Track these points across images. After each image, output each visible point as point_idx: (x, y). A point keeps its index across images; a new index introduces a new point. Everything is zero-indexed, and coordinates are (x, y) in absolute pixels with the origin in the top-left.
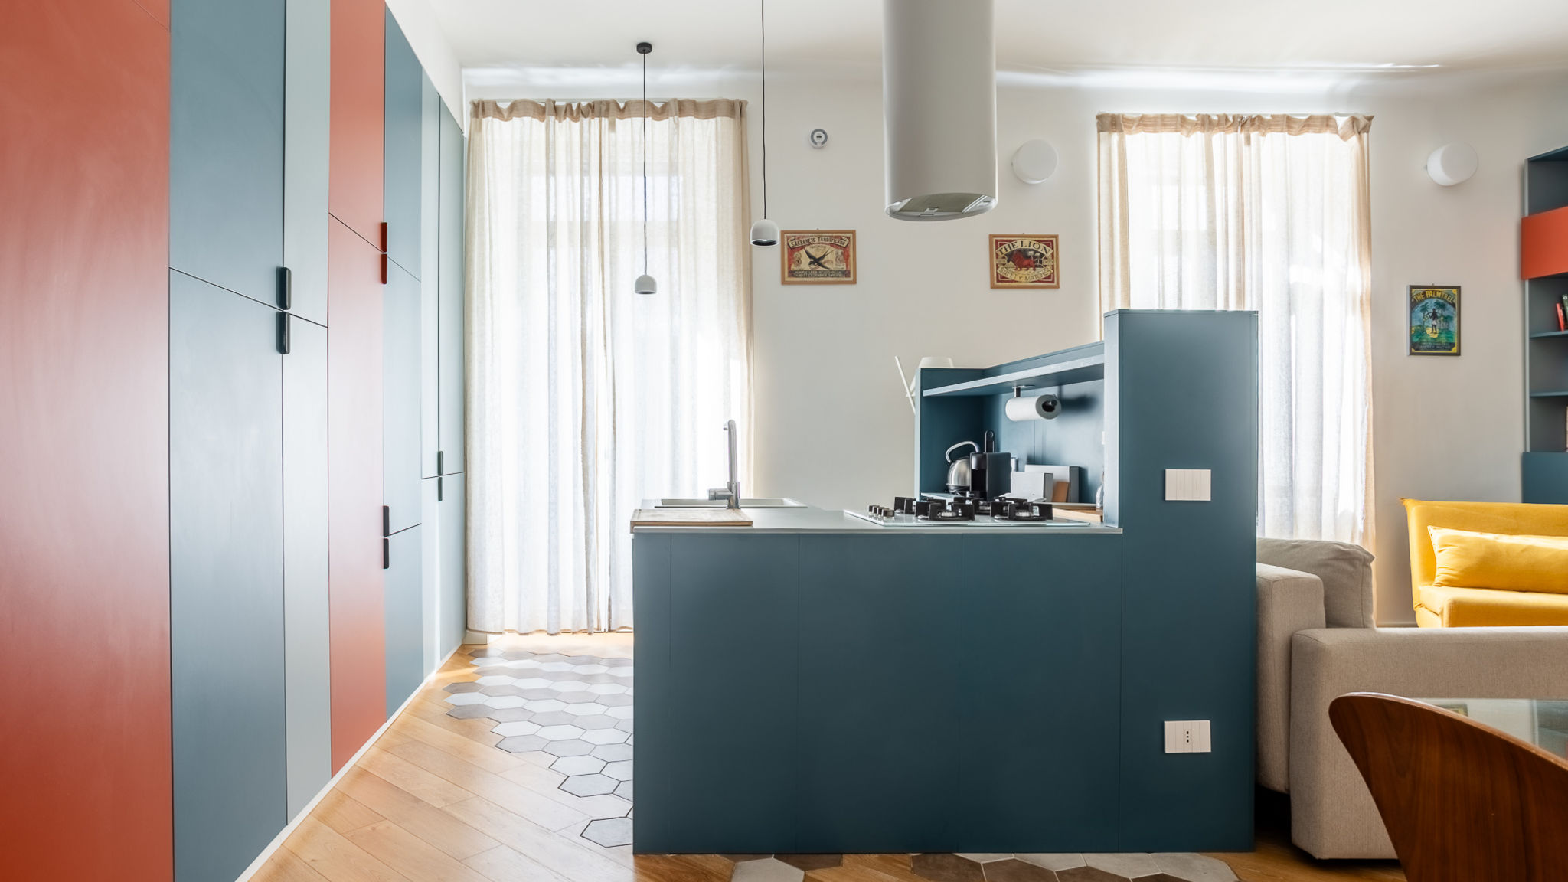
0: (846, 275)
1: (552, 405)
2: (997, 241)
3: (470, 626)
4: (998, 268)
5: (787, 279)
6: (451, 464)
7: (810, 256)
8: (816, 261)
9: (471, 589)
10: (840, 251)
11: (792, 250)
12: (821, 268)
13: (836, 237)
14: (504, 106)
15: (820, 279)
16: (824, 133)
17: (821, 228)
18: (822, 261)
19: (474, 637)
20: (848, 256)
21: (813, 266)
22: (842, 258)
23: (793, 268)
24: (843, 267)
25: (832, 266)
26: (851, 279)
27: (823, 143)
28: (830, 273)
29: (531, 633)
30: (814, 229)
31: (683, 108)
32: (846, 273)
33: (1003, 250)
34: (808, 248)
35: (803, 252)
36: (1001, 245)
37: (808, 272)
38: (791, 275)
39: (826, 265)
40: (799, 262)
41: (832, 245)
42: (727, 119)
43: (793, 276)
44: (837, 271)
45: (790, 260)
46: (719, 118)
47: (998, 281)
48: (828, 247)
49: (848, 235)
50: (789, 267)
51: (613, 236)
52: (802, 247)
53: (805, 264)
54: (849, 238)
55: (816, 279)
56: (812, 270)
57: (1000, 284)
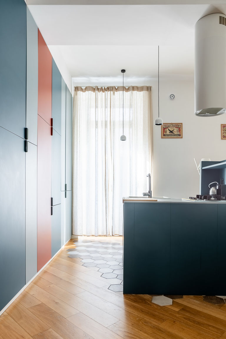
0: (180, 136)
1: (96, 172)
2: (223, 126)
3: (73, 234)
4: (223, 134)
5: (163, 137)
6: (69, 188)
7: (169, 130)
8: (171, 132)
9: (74, 223)
10: (178, 129)
11: (164, 129)
12: (172, 134)
13: (177, 125)
14: (84, 88)
15: (173, 137)
16: (174, 95)
17: (173, 123)
18: (173, 132)
19: (74, 237)
20: (180, 130)
21: (170, 133)
22: (178, 131)
23: (165, 134)
24: (179, 133)
25: (176, 133)
26: (181, 137)
27: (173, 98)
28: (175, 135)
29: (90, 236)
30: (171, 123)
31: (134, 88)
32: (180, 135)
33: (225, 129)
34: (169, 128)
35: (167, 129)
36: (224, 127)
37: (169, 135)
38: (164, 135)
39: (174, 133)
40: (166, 132)
41: (176, 127)
42: (146, 92)
43: (165, 136)
44: (177, 135)
45: (163, 131)
46: (144, 91)
47: (223, 137)
48: (175, 128)
49: (180, 124)
50: (163, 134)
51: (114, 125)
52: (167, 128)
53: (168, 132)
54: (180, 125)
55: (171, 137)
56: (170, 134)
57: (224, 138)
